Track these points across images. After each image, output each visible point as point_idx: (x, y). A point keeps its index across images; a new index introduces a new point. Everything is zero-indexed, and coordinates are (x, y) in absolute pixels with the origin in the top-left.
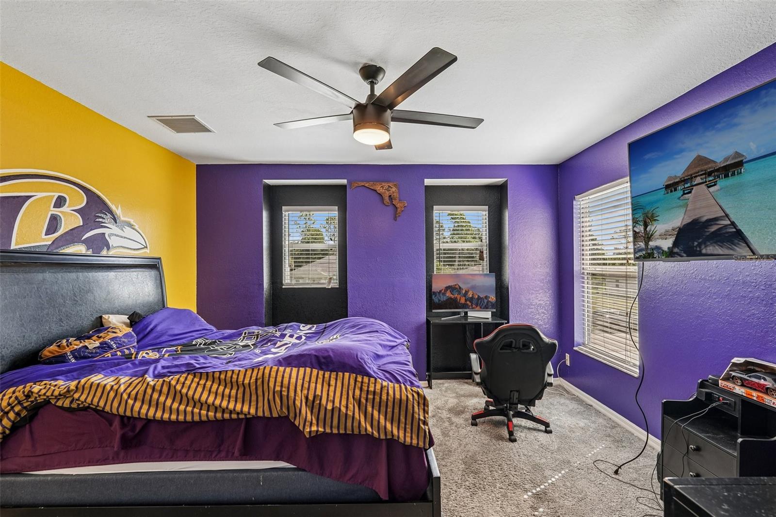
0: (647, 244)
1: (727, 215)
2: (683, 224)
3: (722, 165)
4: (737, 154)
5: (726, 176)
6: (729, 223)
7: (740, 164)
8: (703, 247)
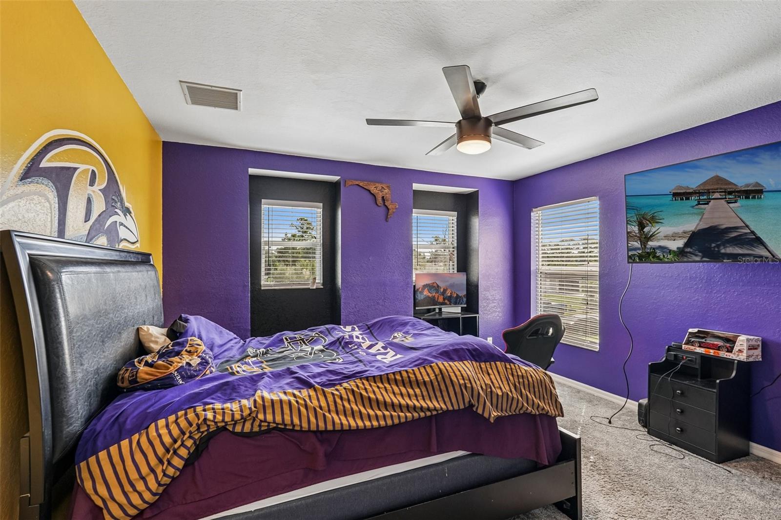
0: (644, 245)
1: (747, 226)
2: (698, 229)
3: (743, 189)
4: (758, 184)
5: (747, 198)
6: (749, 231)
7: (760, 192)
8: (722, 247)
